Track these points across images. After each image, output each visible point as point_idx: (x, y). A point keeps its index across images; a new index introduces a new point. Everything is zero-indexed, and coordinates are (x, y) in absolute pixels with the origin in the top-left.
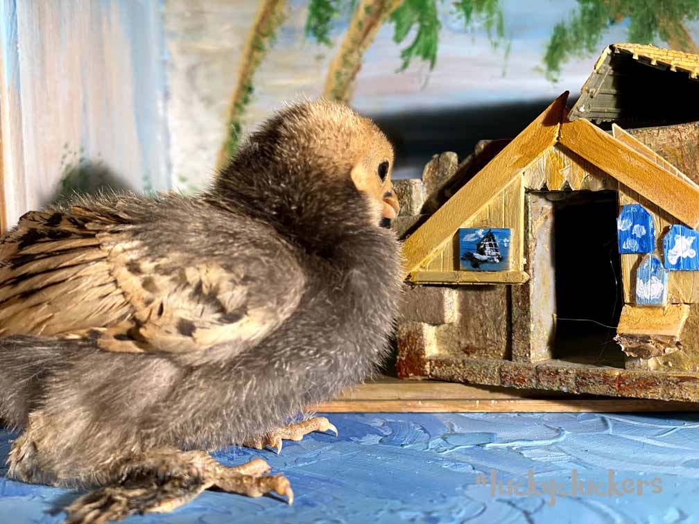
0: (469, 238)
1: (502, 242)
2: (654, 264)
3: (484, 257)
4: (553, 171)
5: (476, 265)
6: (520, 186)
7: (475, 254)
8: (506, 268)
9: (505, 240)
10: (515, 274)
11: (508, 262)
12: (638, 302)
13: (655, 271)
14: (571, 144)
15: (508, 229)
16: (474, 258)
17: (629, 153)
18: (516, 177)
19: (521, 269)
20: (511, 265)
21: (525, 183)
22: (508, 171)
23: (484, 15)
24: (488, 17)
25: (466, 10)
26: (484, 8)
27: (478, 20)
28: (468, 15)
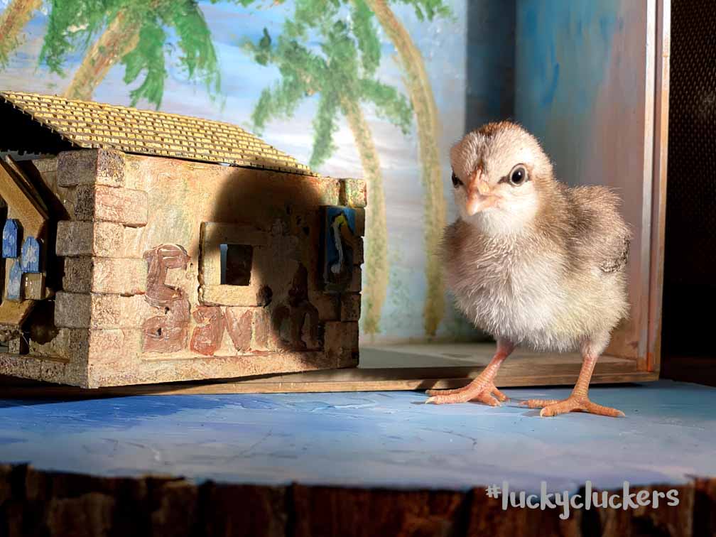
23: (205, 72)
24: (208, 74)
25: (189, 65)
26: (206, 66)
27: (200, 75)
28: (191, 70)
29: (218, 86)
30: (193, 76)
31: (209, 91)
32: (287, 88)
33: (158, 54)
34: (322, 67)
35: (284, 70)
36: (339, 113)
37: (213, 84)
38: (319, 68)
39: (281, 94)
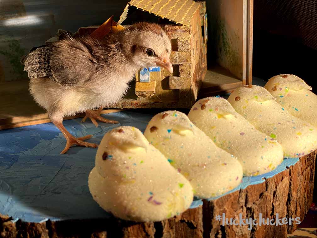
2: (145, 70)
12: (141, 81)
13: (146, 72)
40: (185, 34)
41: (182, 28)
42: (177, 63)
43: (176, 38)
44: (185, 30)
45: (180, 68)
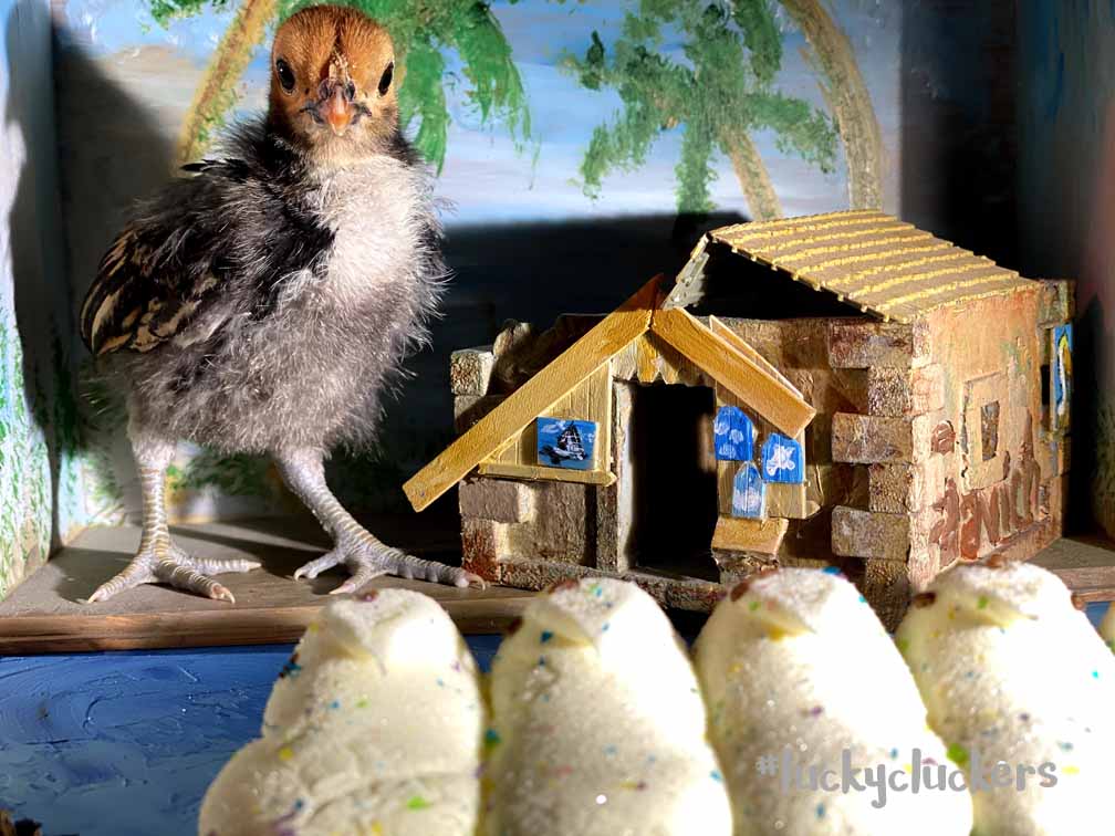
0: (548, 429)
1: (587, 437)
2: (752, 474)
3: (566, 453)
4: (644, 363)
5: (556, 460)
6: (607, 375)
7: (555, 448)
8: (591, 467)
9: (590, 435)
10: (600, 475)
11: (592, 460)
12: (734, 514)
13: (753, 482)
14: (665, 334)
15: (593, 423)
16: (554, 452)
17: (727, 351)
18: (603, 364)
19: (608, 468)
20: (596, 464)
21: (613, 371)
22: (594, 357)
23: (506, 109)
24: (511, 112)
25: (483, 103)
26: (506, 103)
27: (499, 114)
28: (485, 107)
29: (526, 129)
30: (488, 118)
31: (513, 137)
32: (633, 121)
33: (435, 90)
34: (687, 81)
35: (627, 93)
36: (716, 151)
37: (519, 126)
38: (682, 85)
39: (625, 131)
40: (896, 352)
41: (886, 331)
42: (864, 459)
43: (864, 365)
44: (895, 338)
45: (874, 478)
